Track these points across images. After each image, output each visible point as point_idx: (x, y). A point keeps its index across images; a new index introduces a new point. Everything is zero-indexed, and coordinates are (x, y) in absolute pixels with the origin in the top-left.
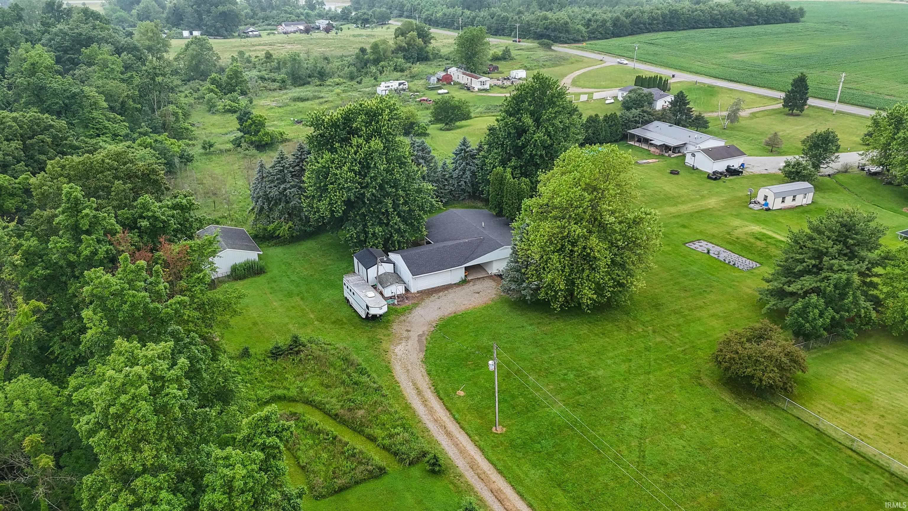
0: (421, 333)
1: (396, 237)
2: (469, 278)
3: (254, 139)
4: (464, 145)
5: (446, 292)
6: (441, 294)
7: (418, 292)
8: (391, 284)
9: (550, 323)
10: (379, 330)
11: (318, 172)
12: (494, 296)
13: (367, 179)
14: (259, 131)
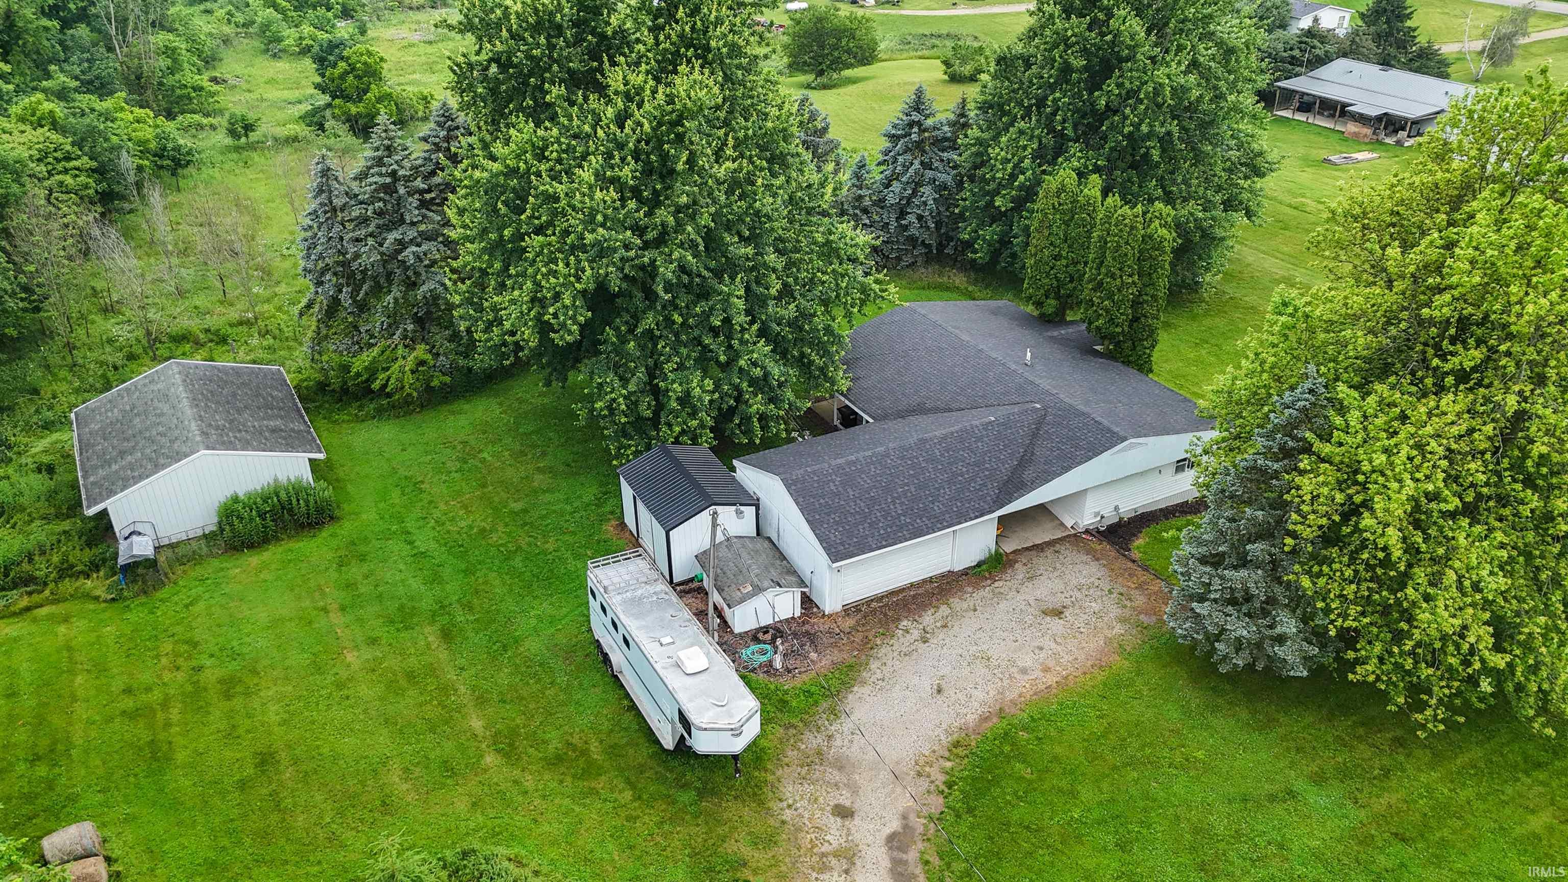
0: (894, 825)
1: (757, 404)
2: (1008, 547)
3: (354, 110)
4: (917, 109)
5: (944, 610)
6: (928, 619)
7: (848, 610)
8: (758, 590)
9: (1386, 773)
10: (732, 810)
11: (493, 189)
12: (1118, 629)
13: (664, 215)
14: (366, 92)
